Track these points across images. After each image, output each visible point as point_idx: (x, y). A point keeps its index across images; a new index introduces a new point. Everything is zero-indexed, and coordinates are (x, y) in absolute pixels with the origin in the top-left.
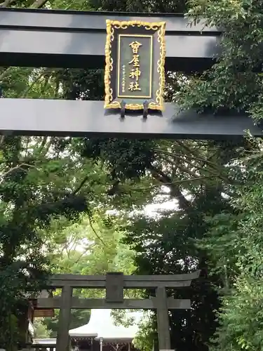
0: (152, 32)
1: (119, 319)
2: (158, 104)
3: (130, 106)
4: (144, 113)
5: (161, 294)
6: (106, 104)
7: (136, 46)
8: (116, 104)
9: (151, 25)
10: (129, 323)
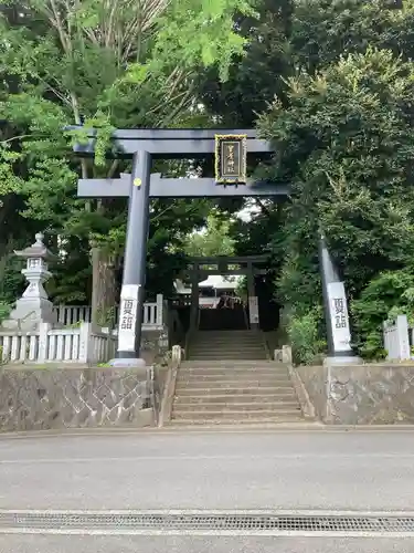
0: (240, 140)
1: (226, 278)
2: (243, 179)
3: (229, 181)
4: (236, 184)
5: (250, 265)
6: (216, 180)
7: (231, 148)
8: (222, 180)
9: (239, 136)
10: (232, 280)
